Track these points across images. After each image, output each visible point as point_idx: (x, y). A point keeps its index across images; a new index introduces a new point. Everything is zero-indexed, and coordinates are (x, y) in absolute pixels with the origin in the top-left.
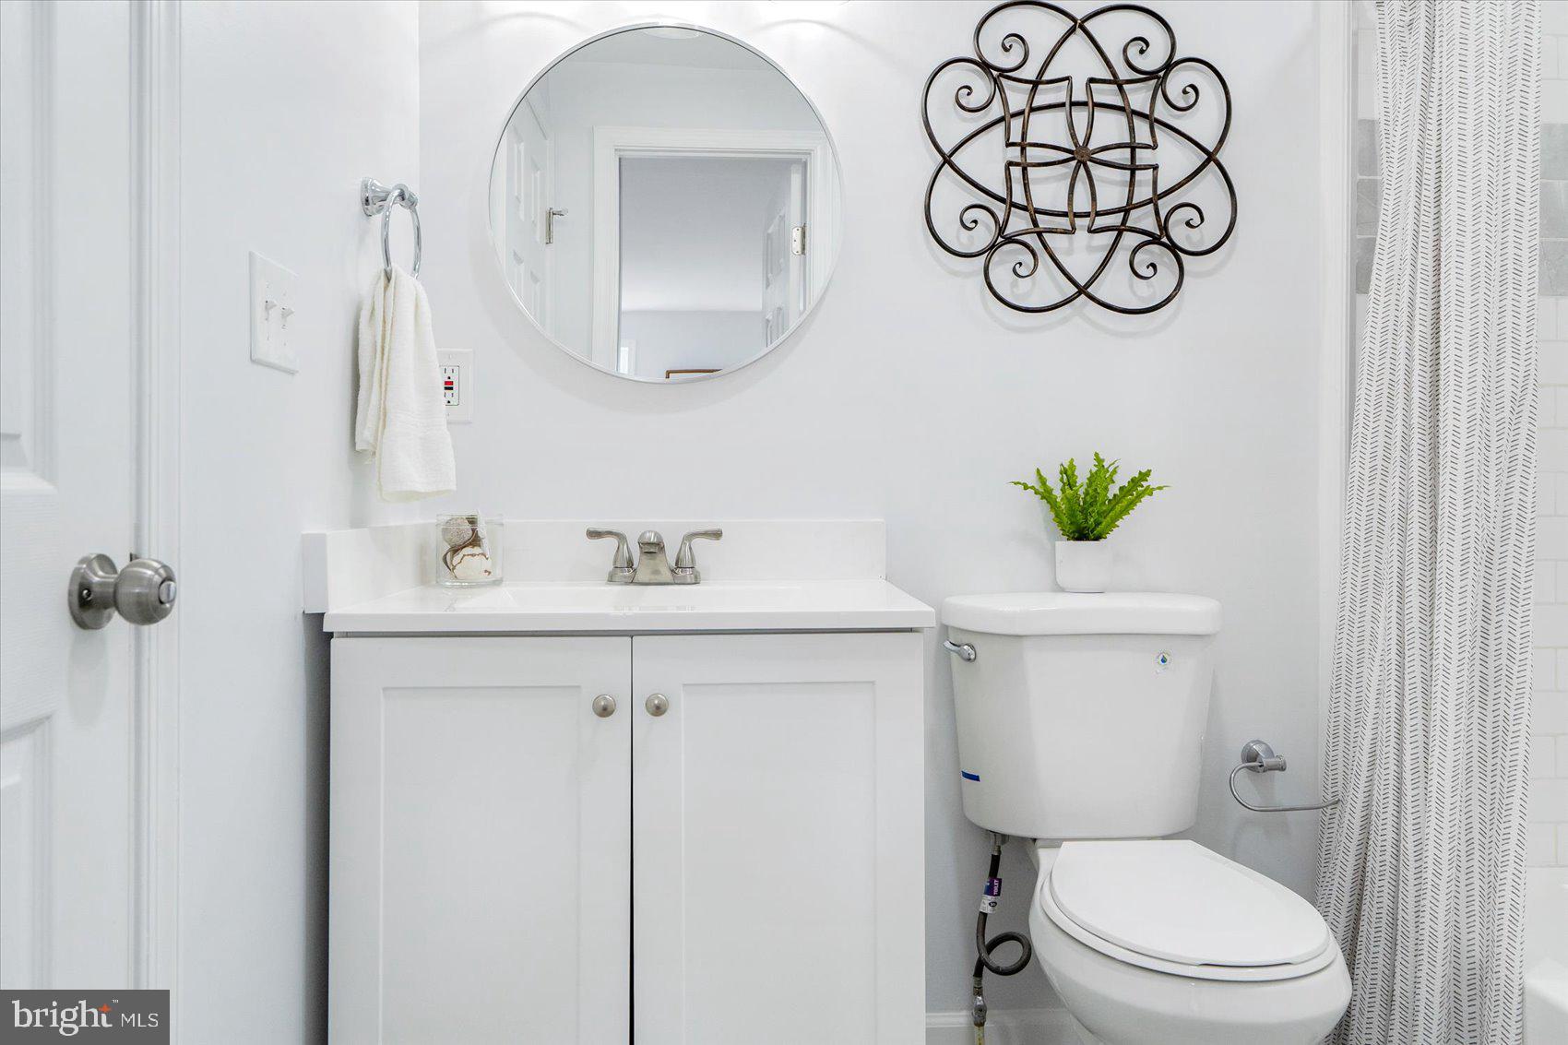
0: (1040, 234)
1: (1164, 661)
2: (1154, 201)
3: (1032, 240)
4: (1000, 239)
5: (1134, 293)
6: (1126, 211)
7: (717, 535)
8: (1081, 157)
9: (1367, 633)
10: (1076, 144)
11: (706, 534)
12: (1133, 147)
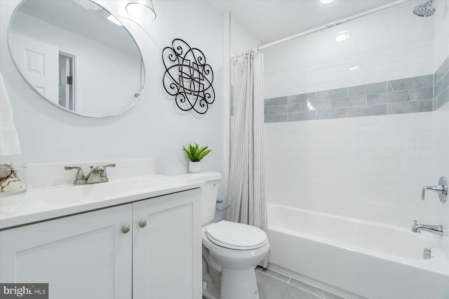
0: (185, 93)
1: (215, 185)
2: (203, 91)
3: (184, 94)
4: (178, 93)
5: (199, 110)
6: (199, 92)
7: (114, 165)
8: (192, 78)
9: (236, 176)
10: (191, 75)
11: (110, 165)
12: (200, 79)
